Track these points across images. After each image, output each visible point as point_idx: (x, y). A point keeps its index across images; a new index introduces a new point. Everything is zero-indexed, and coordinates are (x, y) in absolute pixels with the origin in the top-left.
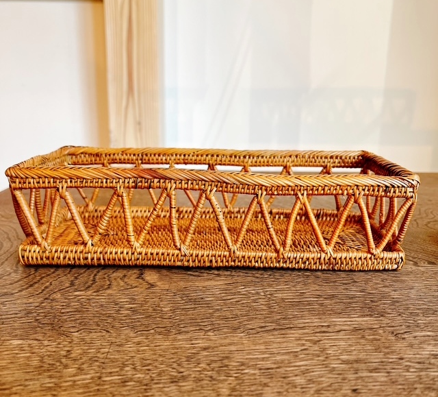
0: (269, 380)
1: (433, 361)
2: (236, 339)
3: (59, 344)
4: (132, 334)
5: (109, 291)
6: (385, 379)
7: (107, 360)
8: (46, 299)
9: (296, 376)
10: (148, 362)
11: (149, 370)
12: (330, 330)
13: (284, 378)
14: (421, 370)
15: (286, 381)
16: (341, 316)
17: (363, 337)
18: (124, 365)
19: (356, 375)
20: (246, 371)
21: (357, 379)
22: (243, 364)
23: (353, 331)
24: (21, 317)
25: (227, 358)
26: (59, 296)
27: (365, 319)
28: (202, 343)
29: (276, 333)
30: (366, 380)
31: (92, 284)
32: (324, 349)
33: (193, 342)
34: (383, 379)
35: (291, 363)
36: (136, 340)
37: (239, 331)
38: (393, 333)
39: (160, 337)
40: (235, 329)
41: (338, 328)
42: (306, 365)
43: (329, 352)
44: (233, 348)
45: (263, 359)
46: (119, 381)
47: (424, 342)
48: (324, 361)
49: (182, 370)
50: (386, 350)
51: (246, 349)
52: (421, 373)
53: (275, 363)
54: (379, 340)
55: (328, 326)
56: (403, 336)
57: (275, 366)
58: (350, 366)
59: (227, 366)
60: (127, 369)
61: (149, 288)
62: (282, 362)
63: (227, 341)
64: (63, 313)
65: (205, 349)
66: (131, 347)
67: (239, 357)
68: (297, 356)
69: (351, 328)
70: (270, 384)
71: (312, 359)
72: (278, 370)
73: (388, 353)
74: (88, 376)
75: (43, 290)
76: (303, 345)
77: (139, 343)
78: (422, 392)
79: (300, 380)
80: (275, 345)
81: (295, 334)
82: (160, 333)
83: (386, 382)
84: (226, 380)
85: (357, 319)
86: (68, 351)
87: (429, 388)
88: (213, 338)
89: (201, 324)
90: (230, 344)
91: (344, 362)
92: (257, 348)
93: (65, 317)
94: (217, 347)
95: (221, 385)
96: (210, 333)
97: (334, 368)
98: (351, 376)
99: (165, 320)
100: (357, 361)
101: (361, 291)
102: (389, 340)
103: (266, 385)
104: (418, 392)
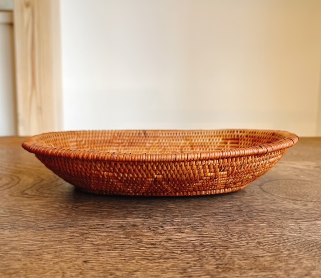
0: (24, 257)
1: (163, 243)
2: (24, 233)
6: (117, 254)
9: (48, 254)
12: (102, 227)
13: (38, 255)
14: (149, 248)
15: (37, 257)
16: (118, 218)
17: (124, 230)
19: (96, 253)
21: (95, 254)
22: (13, 248)
23: (120, 227)
27: (135, 220)
29: (59, 229)
30: (102, 255)
32: (86, 238)
34: (114, 254)
37: (31, 229)
38: (149, 227)
40: (28, 228)
41: (109, 226)
42: (62, 248)
45: (32, 245)
47: (167, 232)
50: (133, 238)
52: (147, 250)
53: (38, 247)
54: (134, 232)
55: (103, 225)
56: (155, 229)
57: (38, 248)
58: (97, 247)
62: (46, 246)
63: (15, 235)
68: (61, 242)
69: (120, 225)
70: (23, 260)
71: (71, 244)
73: (133, 239)
76: (73, 236)
78: (137, 261)
79: (49, 257)
80: (50, 237)
81: (73, 229)
83: (115, 256)
85: (129, 220)
87: (144, 259)
88: (5, 233)
91: (94, 245)
92: (35, 238)
96: (6, 231)
98: (91, 253)
100: (104, 244)
101: (147, 204)
102: (142, 231)
104: (134, 261)
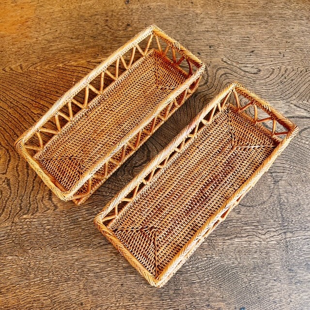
3: (25, 259)
4: (51, 251)
5: (38, 214)
7: (43, 269)
8: (13, 223)
10: (57, 269)
11: (58, 275)
18: (50, 272)
20: (89, 274)
24: (7, 239)
25: (84, 266)
26: (18, 219)
28: (76, 256)
31: (30, 207)
33: (73, 255)
35: (105, 269)
36: (52, 254)
39: (60, 252)
43: (120, 261)
44: (86, 259)
46: (48, 281)
48: (117, 267)
49: (69, 274)
51: (92, 259)
59: (83, 271)
60: (51, 274)
61: (54, 210)
64: (22, 235)
65: (77, 260)
66: (50, 260)
67: (88, 265)
72: (100, 273)
74: (38, 279)
75: (10, 215)
77: (53, 257)
82: (60, 249)
84: (82, 280)
86: (29, 263)
89: (76, 241)
90: (86, 256)
93: (23, 238)
94: (81, 259)
95: (80, 283)
97: (119, 272)
99: (62, 239)
103: (94, 282)
